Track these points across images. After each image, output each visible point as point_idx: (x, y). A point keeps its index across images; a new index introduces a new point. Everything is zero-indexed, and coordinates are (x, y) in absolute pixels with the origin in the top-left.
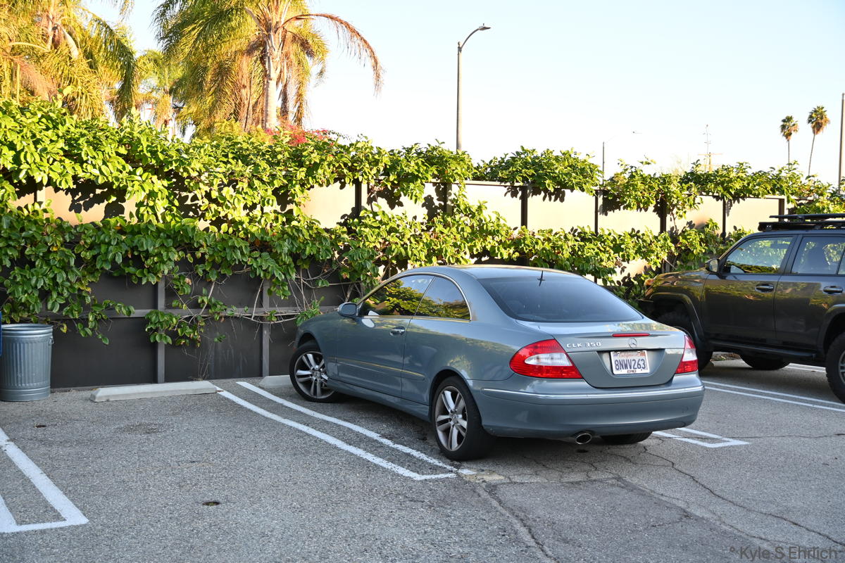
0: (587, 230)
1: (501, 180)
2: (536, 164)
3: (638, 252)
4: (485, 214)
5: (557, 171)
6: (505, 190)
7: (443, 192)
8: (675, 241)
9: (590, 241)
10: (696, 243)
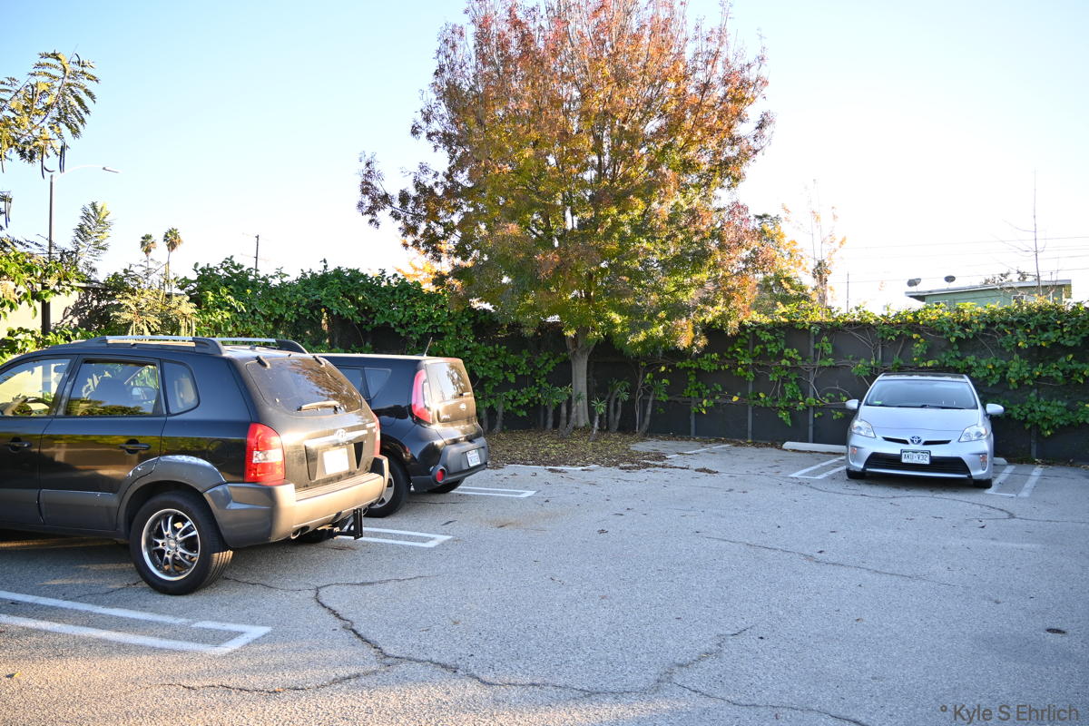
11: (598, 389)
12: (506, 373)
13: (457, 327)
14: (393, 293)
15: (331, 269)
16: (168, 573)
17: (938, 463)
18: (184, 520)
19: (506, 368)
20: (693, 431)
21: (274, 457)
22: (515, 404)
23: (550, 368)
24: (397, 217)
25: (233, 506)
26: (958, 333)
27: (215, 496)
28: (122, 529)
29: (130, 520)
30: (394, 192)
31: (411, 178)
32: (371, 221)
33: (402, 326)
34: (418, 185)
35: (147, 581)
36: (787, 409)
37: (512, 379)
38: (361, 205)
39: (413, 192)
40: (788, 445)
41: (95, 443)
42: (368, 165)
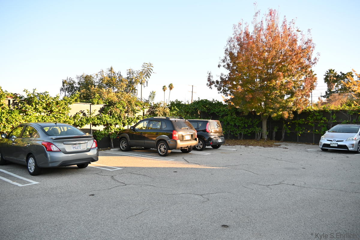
12: (245, 124)
13: (231, 113)
14: (216, 105)
15: (200, 100)
16: (162, 153)
17: (339, 146)
18: (164, 145)
19: (245, 123)
20: (298, 140)
21: (177, 135)
22: (247, 132)
23: (257, 123)
24: (216, 86)
25: (170, 143)
27: (168, 141)
28: (156, 146)
29: (157, 145)
30: (215, 81)
31: (219, 77)
32: (210, 88)
33: (218, 113)
34: (221, 78)
35: (159, 155)
37: (246, 126)
38: (207, 84)
39: (220, 80)
41: (152, 134)
42: (209, 74)
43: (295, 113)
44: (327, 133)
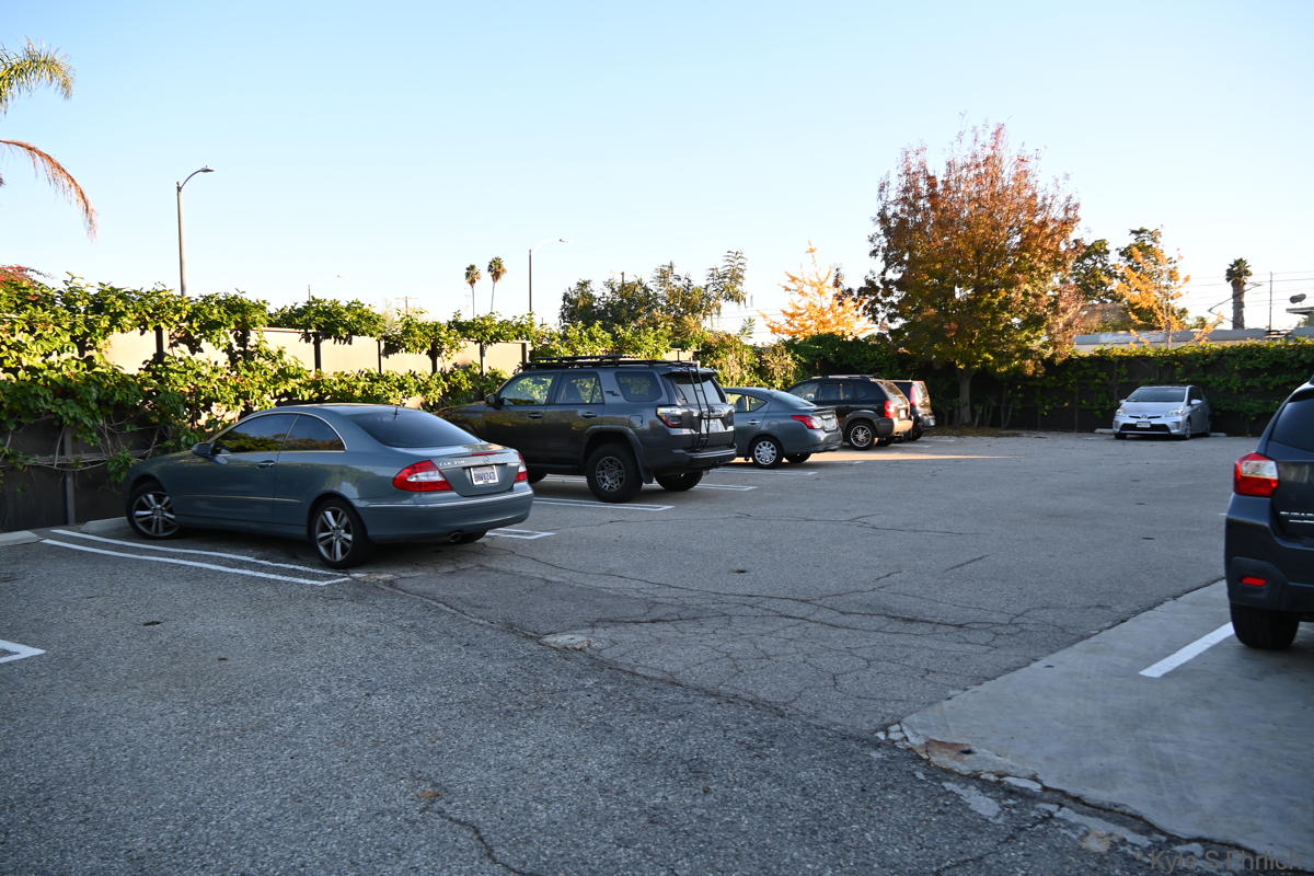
0: (373, 372)
1: (297, 326)
2: (327, 313)
3: (419, 389)
4: (286, 358)
5: (347, 319)
6: (300, 336)
7: (242, 341)
8: (446, 380)
9: (377, 381)
10: (464, 381)
11: (975, 399)
14: (852, 345)
15: (821, 333)
16: (860, 445)
17: (1154, 427)
20: (1040, 425)
21: (891, 411)
25: (880, 425)
26: (1201, 361)
27: (874, 421)
30: (854, 287)
31: (864, 278)
32: (840, 305)
34: (868, 282)
36: (1100, 409)
39: (864, 286)
40: (1098, 430)
42: (837, 270)
43: (1049, 363)
44: (1124, 403)
